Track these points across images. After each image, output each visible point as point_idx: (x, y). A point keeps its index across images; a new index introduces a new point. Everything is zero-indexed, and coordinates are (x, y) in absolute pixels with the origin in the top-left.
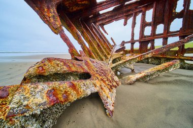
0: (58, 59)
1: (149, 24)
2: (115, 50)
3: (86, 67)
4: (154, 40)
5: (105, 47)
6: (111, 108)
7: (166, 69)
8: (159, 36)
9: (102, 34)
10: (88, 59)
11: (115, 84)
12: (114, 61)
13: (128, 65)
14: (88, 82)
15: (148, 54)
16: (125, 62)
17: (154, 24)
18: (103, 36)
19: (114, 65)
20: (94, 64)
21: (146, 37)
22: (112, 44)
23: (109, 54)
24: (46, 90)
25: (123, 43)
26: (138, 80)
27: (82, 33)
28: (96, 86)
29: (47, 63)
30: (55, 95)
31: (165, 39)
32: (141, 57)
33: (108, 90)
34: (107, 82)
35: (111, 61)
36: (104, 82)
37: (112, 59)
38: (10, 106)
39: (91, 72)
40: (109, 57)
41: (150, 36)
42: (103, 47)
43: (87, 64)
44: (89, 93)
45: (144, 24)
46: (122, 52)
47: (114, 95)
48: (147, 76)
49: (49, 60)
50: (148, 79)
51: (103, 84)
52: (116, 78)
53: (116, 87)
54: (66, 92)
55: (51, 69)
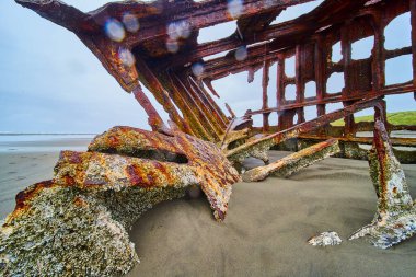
0: (136, 130)
1: (291, 81)
2: (233, 126)
3: (179, 146)
4: (302, 108)
5: (214, 119)
6: (223, 209)
7: (318, 154)
8: (311, 101)
9: (208, 95)
10: (183, 135)
11: (230, 178)
12: (231, 146)
13: (256, 152)
14: (184, 167)
15: (291, 131)
16: (251, 146)
17: (300, 82)
18: (211, 99)
19: (231, 152)
20: (194, 145)
21: (287, 102)
22: (227, 114)
23: (221, 133)
24: (125, 165)
25: (249, 113)
26: (272, 174)
27: (172, 93)
28: (197, 175)
29: (119, 132)
30: (137, 173)
31: (321, 107)
32: (279, 136)
33: (218, 185)
34: (216, 173)
35: (225, 146)
36: (211, 172)
37: (226, 142)
38: (87, 173)
39: (189, 155)
40: (222, 138)
41: (295, 102)
42: (210, 119)
43: (181, 141)
44: (186, 183)
45: (283, 82)
46: (246, 130)
47: (229, 193)
48: (288, 166)
49: (123, 129)
50: (290, 172)
51: (209, 175)
52: (233, 171)
53: (232, 183)
54: (152, 173)
55: (128, 141)
